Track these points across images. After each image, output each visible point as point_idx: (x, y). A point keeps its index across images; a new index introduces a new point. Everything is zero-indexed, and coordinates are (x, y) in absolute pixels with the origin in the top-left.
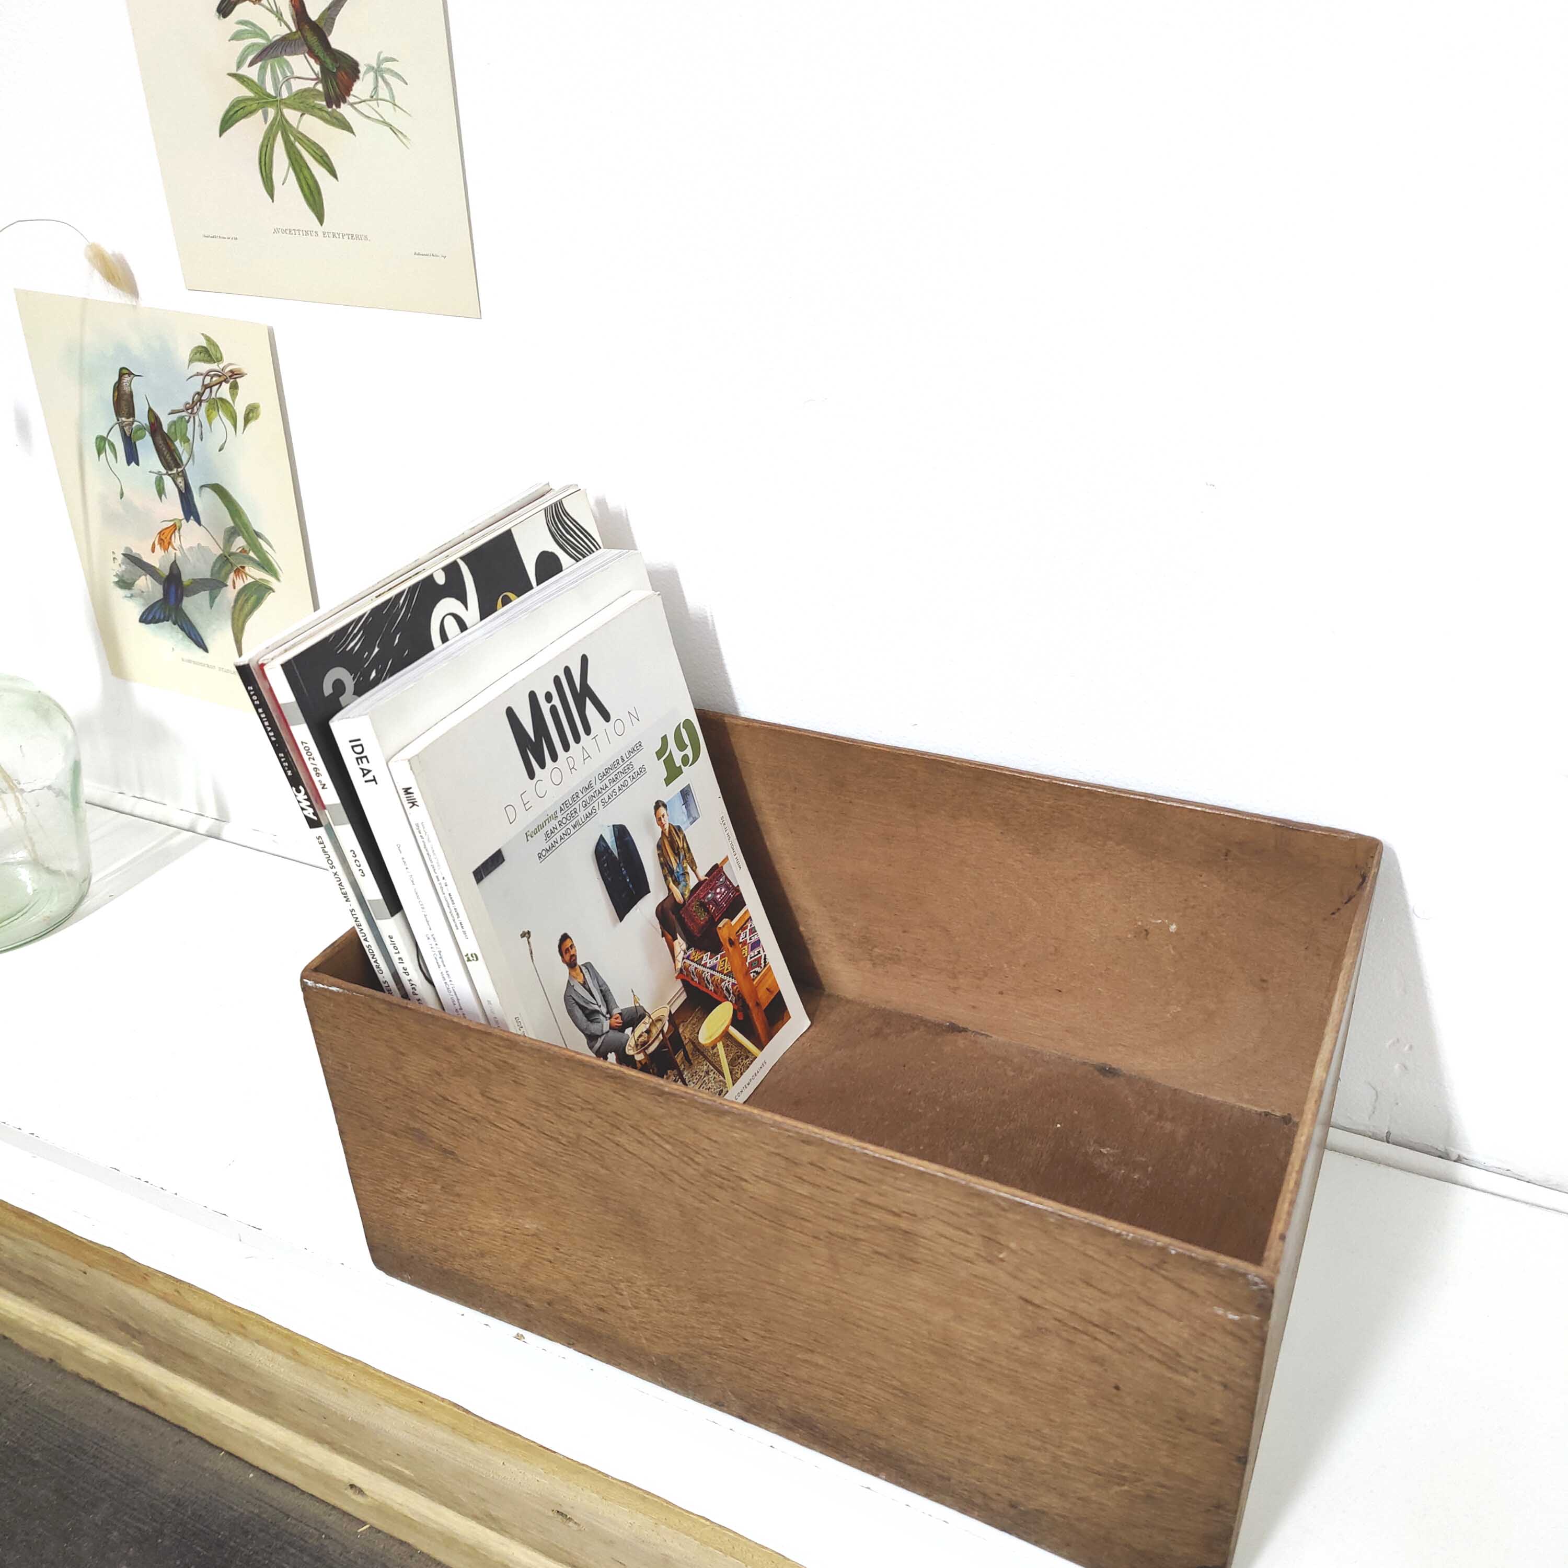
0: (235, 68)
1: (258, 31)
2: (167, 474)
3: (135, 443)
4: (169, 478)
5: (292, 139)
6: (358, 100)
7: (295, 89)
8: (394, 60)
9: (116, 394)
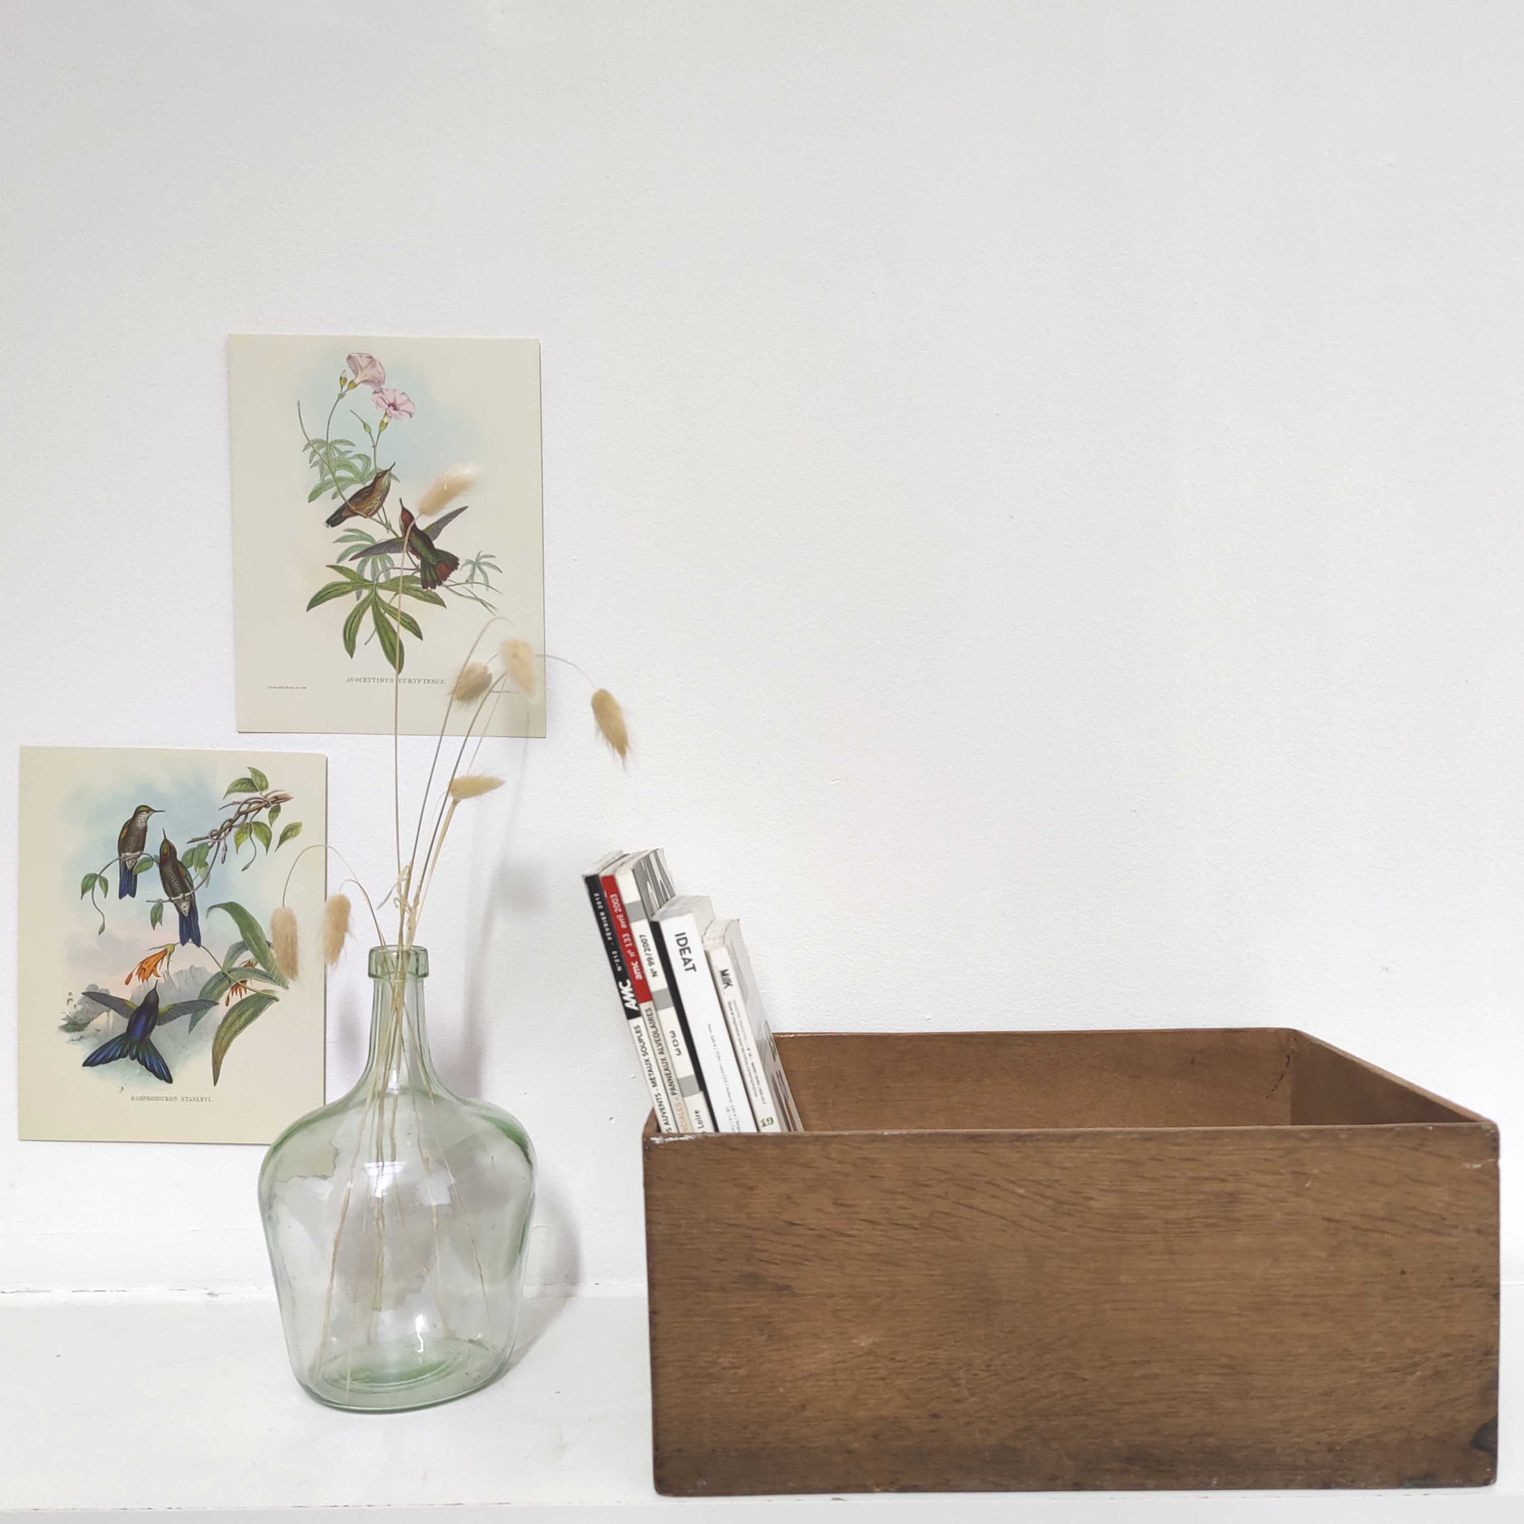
0: (336, 560)
1: (364, 536)
2: (170, 900)
3: (136, 876)
4: (172, 905)
5: (383, 611)
6: (453, 583)
7: (392, 576)
8: (492, 556)
9: (125, 832)
